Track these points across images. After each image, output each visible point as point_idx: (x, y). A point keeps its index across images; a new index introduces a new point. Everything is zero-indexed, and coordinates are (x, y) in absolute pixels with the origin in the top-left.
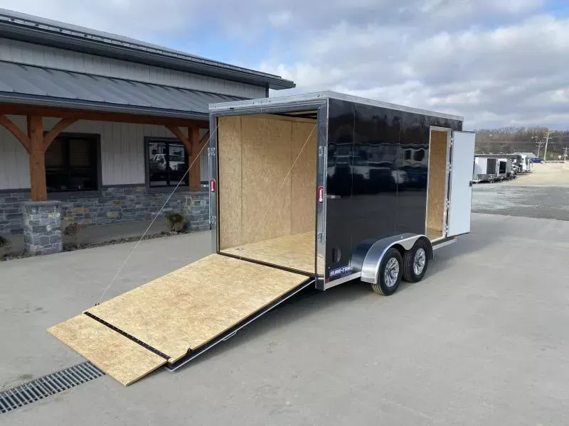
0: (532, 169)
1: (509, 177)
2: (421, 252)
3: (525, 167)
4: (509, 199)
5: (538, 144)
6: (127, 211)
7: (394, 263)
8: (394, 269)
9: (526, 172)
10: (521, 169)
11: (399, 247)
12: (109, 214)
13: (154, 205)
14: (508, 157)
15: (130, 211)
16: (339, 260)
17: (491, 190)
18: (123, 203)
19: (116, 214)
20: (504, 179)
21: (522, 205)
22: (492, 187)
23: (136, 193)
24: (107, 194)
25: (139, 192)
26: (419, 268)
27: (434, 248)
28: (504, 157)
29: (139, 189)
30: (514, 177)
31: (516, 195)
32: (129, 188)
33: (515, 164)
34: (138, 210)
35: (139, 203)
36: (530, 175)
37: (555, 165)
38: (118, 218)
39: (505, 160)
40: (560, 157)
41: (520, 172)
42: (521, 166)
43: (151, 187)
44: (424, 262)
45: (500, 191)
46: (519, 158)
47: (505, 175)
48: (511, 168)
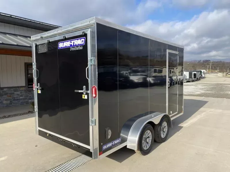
0: (206, 76)
1: (198, 80)
2: (165, 124)
3: (203, 76)
4: (201, 89)
5: (207, 67)
6: (15, 100)
7: (149, 133)
8: (148, 137)
9: (204, 78)
10: (202, 76)
11: (151, 123)
12: (5, 102)
13: (30, 97)
14: (196, 71)
15: (17, 100)
16: (109, 137)
17: (192, 85)
18: (13, 96)
19: (9, 102)
20: (196, 80)
21: (207, 92)
22: (192, 84)
23: (20, 91)
24: (3, 92)
25: (22, 90)
26: (164, 133)
27: (172, 119)
28: (195, 71)
29: (21, 89)
30: (200, 80)
31: (203, 87)
32: (16, 88)
33: (199, 74)
34: (21, 99)
35: (21, 96)
36: (206, 79)
37: (215, 74)
38: (9, 104)
39: (196, 73)
40: (216, 71)
41: (201, 78)
42: (202, 75)
43: (29, 87)
44: (167, 130)
45: (195, 85)
46: (201, 72)
47: (196, 79)
48: (198, 76)
